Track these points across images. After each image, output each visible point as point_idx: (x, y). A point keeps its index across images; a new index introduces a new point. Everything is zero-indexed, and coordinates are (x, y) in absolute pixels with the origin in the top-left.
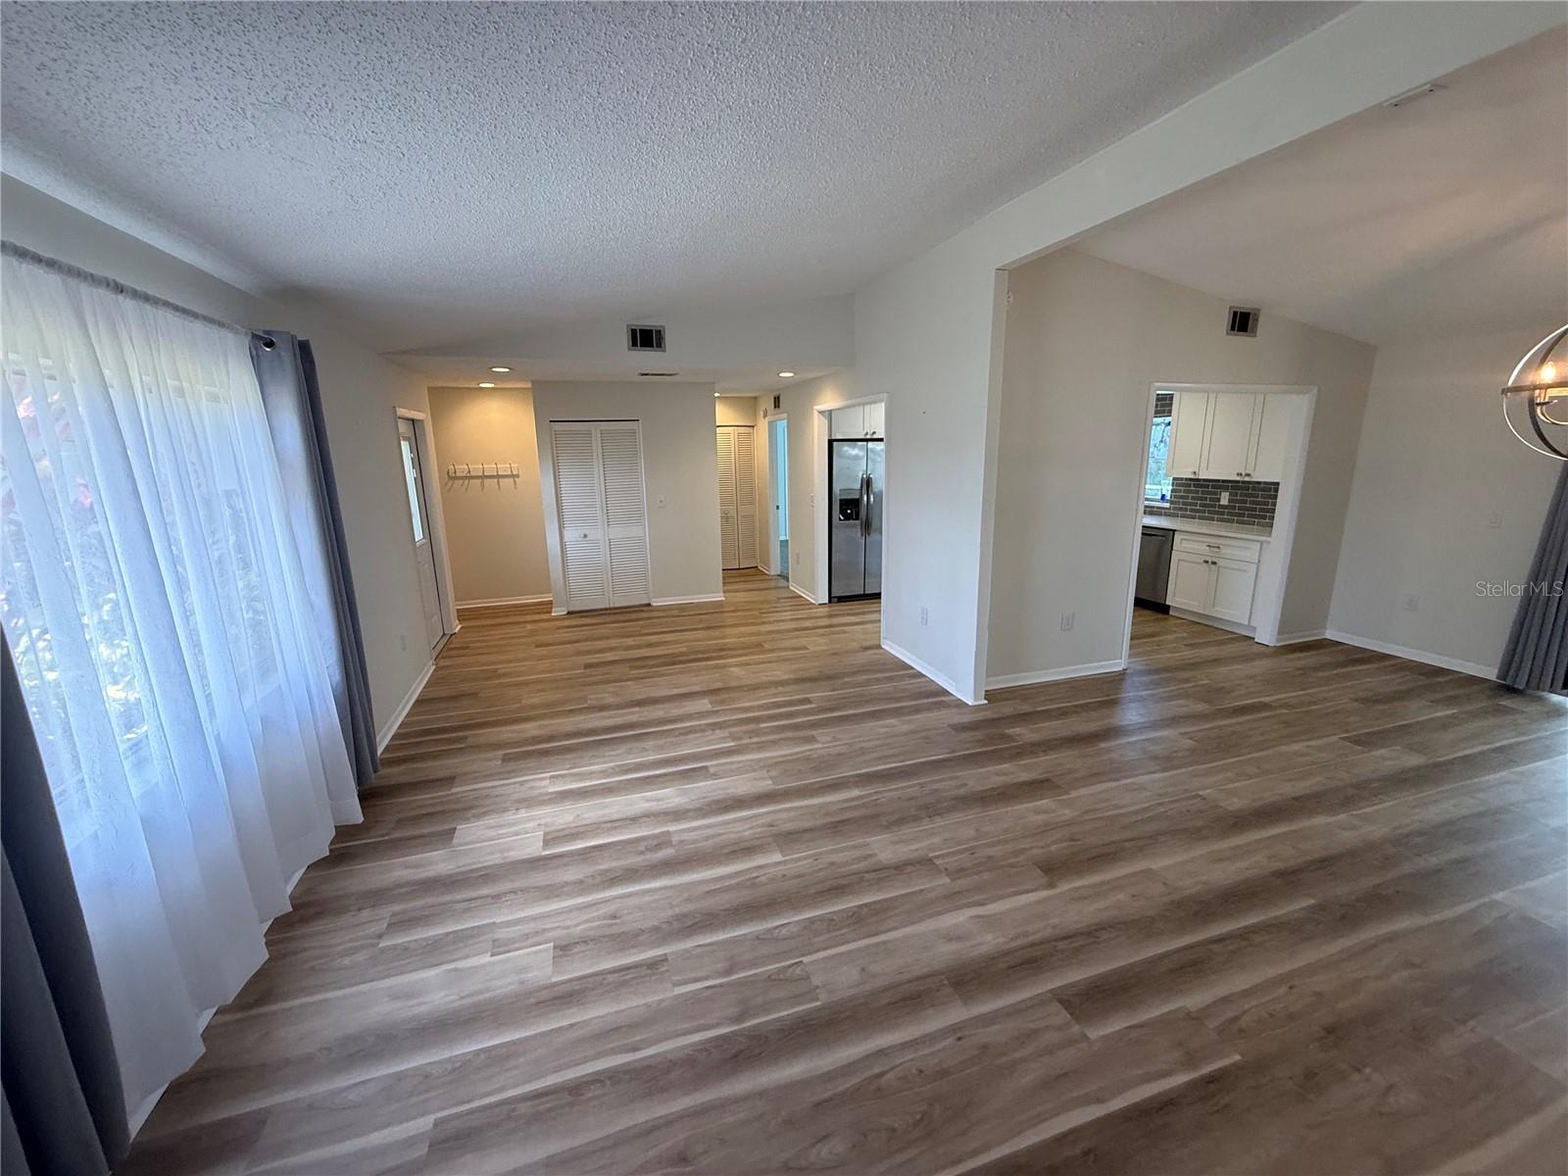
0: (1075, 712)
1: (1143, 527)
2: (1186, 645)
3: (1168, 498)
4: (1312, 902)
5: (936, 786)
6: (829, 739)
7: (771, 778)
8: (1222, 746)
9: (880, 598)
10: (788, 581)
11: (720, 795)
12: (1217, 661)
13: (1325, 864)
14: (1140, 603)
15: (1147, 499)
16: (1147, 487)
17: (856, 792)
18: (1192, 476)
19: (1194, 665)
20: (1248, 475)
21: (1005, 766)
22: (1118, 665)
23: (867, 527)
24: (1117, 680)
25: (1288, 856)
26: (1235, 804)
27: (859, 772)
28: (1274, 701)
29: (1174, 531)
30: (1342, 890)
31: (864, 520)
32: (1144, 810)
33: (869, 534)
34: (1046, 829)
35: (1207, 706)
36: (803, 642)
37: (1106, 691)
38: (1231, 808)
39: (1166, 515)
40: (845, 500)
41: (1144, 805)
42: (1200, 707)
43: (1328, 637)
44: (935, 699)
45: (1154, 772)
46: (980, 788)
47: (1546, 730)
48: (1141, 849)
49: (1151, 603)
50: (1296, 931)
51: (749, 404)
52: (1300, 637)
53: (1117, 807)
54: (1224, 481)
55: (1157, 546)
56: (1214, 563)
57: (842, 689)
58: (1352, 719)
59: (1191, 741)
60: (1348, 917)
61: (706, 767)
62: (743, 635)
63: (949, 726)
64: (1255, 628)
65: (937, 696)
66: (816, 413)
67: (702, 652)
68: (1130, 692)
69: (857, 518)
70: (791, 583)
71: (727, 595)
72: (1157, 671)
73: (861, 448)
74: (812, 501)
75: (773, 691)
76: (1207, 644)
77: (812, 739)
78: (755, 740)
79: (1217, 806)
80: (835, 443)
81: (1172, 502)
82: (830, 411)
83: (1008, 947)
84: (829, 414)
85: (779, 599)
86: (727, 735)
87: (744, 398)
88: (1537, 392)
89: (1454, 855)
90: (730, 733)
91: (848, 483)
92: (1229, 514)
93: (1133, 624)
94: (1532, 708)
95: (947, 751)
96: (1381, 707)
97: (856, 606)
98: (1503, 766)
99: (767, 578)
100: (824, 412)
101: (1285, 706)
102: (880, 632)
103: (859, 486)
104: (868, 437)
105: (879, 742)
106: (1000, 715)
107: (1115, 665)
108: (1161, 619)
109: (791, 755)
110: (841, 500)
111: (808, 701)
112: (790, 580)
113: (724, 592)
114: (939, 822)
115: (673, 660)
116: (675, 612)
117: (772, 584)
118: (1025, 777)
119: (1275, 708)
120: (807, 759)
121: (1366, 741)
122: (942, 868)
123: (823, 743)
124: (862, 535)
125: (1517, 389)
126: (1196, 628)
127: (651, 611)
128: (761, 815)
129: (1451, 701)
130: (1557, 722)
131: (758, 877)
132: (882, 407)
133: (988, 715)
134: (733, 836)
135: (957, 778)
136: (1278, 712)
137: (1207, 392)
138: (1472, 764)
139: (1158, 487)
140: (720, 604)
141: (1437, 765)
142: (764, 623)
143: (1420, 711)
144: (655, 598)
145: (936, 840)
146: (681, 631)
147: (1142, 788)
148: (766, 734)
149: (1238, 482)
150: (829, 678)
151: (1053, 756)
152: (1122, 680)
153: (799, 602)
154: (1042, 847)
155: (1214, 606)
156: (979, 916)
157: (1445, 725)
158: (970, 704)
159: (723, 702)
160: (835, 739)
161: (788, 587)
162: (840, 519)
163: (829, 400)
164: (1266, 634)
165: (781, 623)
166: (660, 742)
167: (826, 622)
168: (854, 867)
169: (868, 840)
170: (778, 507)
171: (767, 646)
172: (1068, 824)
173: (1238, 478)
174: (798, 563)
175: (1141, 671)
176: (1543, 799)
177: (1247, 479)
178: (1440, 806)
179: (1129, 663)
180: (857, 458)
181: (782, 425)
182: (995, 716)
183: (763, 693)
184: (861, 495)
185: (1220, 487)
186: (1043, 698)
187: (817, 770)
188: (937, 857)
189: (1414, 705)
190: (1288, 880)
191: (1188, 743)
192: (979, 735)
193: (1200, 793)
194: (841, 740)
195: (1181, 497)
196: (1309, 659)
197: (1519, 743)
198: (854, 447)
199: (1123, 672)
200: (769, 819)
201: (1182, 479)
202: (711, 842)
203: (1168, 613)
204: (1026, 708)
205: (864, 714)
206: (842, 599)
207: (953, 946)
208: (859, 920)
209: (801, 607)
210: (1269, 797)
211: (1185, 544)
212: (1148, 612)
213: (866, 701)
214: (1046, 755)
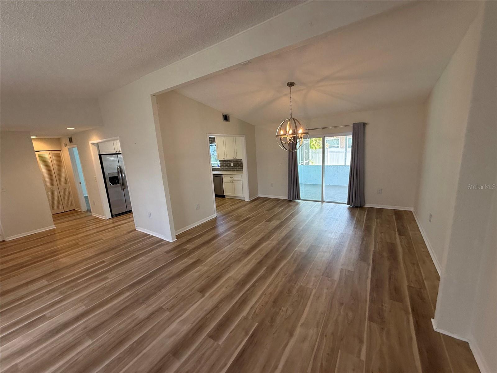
0: (204, 234)
1: (213, 174)
2: (230, 206)
3: (219, 165)
4: (266, 267)
5: (161, 277)
6: (114, 275)
7: (85, 305)
8: (241, 232)
9: (132, 212)
10: (91, 212)
11: (53, 326)
12: (238, 208)
13: (267, 256)
14: (216, 196)
15: (213, 167)
16: (212, 163)
17: (128, 294)
18: (224, 159)
19: (233, 211)
20: (236, 158)
21: (185, 260)
22: (214, 216)
23: (124, 186)
24: (214, 221)
25: (260, 257)
26: (247, 247)
27: (129, 284)
28: (251, 216)
29: (222, 175)
30: (270, 261)
31: (122, 183)
32: (226, 258)
33: (125, 189)
34: (200, 276)
35: (237, 222)
36: (100, 237)
37: (212, 224)
38: (246, 249)
39: (220, 170)
40: (111, 177)
41: (226, 257)
42: (236, 222)
43: (259, 196)
44: (158, 244)
45: (227, 245)
46: (177, 272)
47: (296, 208)
48: (227, 271)
49: (219, 195)
50: (263, 278)
51: (56, 141)
52: (254, 198)
53: (219, 260)
54: (231, 160)
55: (218, 180)
56: (233, 182)
57: (120, 252)
58: (266, 216)
59: (234, 233)
60: (272, 268)
61: (44, 315)
62: (66, 242)
63: (165, 252)
64: (244, 197)
65: (159, 242)
66: (90, 145)
67: (41, 257)
68: (219, 223)
69: (118, 183)
70: (92, 213)
71: (57, 225)
72: (225, 215)
73: (115, 157)
74: (96, 179)
75: (85, 263)
76: (235, 204)
77: (106, 278)
78: (75, 290)
79: (243, 250)
80: (102, 156)
81: (220, 167)
82: (98, 143)
83: (191, 327)
84: (97, 145)
85: (87, 221)
86: (58, 293)
87: (53, 138)
88: (281, 136)
89: (287, 243)
90: (60, 292)
91: (111, 170)
92: (234, 168)
93: (216, 203)
94: (294, 204)
95: (165, 262)
96: (271, 211)
97: (124, 216)
98: (292, 218)
99: (80, 213)
100: (95, 143)
101: (253, 216)
102: (134, 224)
103: (117, 171)
104: (117, 153)
105: (137, 269)
106: (182, 243)
107: (213, 216)
108: (224, 200)
109: (95, 289)
110: (109, 178)
111: (103, 262)
112: (92, 212)
113: (55, 224)
114: (163, 291)
115: (22, 266)
116: (24, 241)
117: (84, 215)
118: (192, 261)
119: (252, 217)
120: (104, 288)
121: (269, 221)
122: (166, 309)
123: (111, 279)
124: (122, 189)
125: (278, 136)
126: (232, 200)
127: (6, 244)
128: (78, 326)
129: (282, 206)
130: (298, 206)
131: (78, 359)
132: (118, 142)
133: (178, 244)
134: (62, 345)
135: (169, 270)
136: (252, 218)
137: (223, 136)
138: (287, 219)
139: (216, 163)
140: (53, 230)
141: (282, 222)
142: (79, 234)
143: (278, 210)
144: (7, 237)
145: (163, 298)
146: (26, 250)
147: (224, 252)
148: (82, 284)
149: (234, 160)
150: (112, 249)
151: (200, 251)
152: (216, 220)
153: (97, 220)
154: (199, 284)
155: (235, 193)
156: (181, 321)
157: (282, 212)
158: (171, 242)
159: (55, 278)
160: (117, 274)
161: (92, 215)
162: (111, 185)
163: (95, 139)
164: (247, 199)
165: (88, 232)
166: (11, 314)
167: (112, 225)
168: (129, 327)
169: (134, 312)
170: (80, 183)
171: (81, 244)
172: (207, 272)
173: (234, 159)
174: (94, 204)
175: (221, 216)
176: (299, 224)
177: (236, 159)
178: (284, 232)
179: (217, 214)
180: (113, 161)
181: (75, 150)
182: (180, 243)
183: (80, 265)
184: (119, 175)
185: (230, 162)
186: (195, 232)
187: (109, 292)
188: (164, 305)
189: (276, 209)
190: (260, 264)
191: (234, 234)
192: (175, 252)
193: (239, 247)
194: (120, 273)
195: (222, 165)
196: (256, 203)
197: (293, 212)
198: (112, 157)
199: (216, 218)
200: (83, 326)
201: (221, 160)
202: (47, 355)
203: (225, 197)
204: (190, 237)
205: (130, 259)
206: (117, 215)
207: (172, 339)
208: (132, 351)
209: (98, 222)
210: (254, 242)
211: (225, 178)
212: (220, 198)
213: (131, 254)
214: (198, 251)
